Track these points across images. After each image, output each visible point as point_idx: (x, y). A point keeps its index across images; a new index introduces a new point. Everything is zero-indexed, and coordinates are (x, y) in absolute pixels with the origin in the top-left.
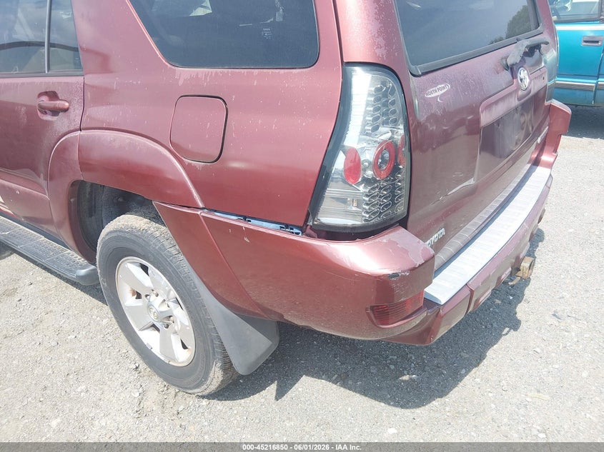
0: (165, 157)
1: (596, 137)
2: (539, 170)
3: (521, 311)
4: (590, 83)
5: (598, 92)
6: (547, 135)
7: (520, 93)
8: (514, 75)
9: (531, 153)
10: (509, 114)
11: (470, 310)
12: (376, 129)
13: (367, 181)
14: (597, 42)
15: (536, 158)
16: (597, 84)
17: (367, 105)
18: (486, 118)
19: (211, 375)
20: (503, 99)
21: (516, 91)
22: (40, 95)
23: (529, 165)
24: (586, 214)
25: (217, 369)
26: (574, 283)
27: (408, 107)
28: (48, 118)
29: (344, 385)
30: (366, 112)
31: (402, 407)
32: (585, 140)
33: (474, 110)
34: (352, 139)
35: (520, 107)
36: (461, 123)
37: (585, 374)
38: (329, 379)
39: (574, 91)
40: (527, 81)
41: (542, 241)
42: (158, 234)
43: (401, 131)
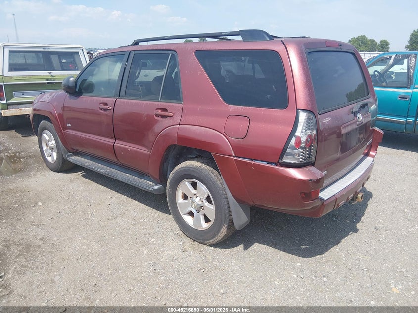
0: (221, 137)
1: (407, 150)
2: (368, 158)
3: (359, 226)
4: (403, 120)
5: (407, 125)
6: (372, 143)
7: (358, 123)
8: (355, 116)
9: (364, 150)
10: (353, 130)
11: (335, 207)
12: (306, 131)
13: (302, 148)
14: (406, 99)
15: (367, 152)
16: (406, 120)
17: (304, 123)
18: (344, 131)
19: (221, 231)
20: (350, 124)
21: (356, 122)
22: (157, 109)
23: (363, 155)
24: (396, 187)
25: (225, 228)
26: (386, 216)
27: (317, 124)
28: (159, 118)
29: (275, 247)
30: (303, 125)
31: (302, 257)
32: (401, 151)
33: (339, 128)
34: (298, 133)
35: (358, 129)
36: (334, 133)
37: (387, 251)
38: (268, 245)
39: (393, 124)
40: (361, 118)
41: (371, 198)
42: (206, 168)
43: (314, 132)
